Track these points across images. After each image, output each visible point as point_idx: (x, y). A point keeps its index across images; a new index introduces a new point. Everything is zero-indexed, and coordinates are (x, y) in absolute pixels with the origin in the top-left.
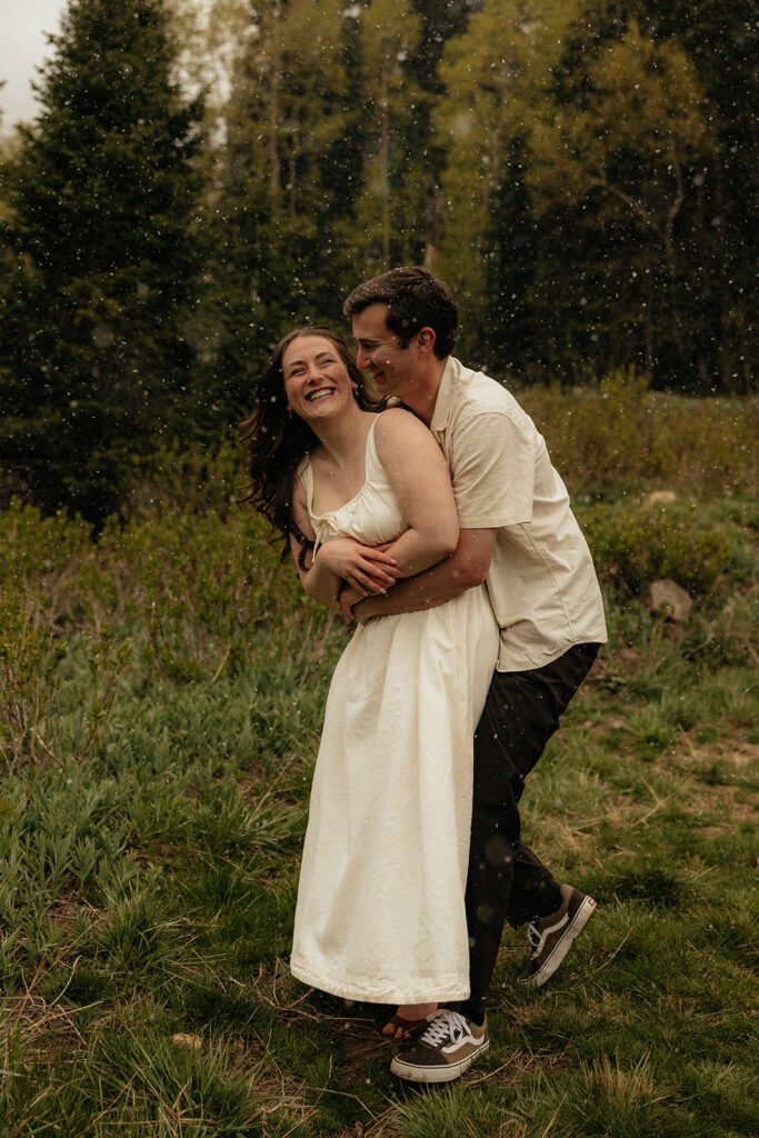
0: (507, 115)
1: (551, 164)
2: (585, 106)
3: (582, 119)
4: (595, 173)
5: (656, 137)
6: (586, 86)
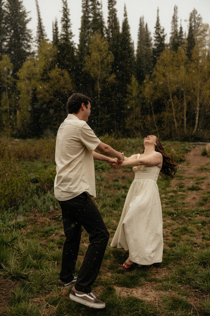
0: (32, 83)
1: (42, 93)
2: (48, 82)
3: (48, 85)
4: (51, 95)
5: (63, 88)
6: (49, 78)
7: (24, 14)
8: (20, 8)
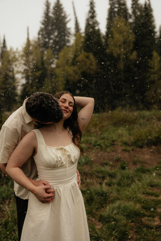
7: (65, 17)
8: (62, 13)
